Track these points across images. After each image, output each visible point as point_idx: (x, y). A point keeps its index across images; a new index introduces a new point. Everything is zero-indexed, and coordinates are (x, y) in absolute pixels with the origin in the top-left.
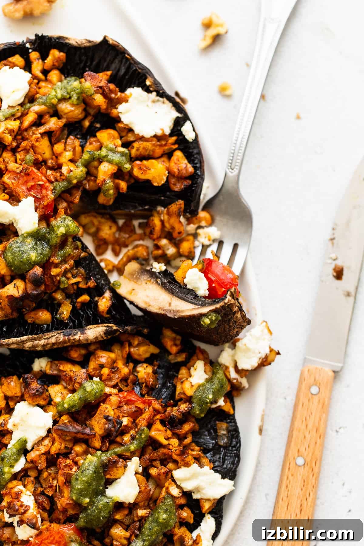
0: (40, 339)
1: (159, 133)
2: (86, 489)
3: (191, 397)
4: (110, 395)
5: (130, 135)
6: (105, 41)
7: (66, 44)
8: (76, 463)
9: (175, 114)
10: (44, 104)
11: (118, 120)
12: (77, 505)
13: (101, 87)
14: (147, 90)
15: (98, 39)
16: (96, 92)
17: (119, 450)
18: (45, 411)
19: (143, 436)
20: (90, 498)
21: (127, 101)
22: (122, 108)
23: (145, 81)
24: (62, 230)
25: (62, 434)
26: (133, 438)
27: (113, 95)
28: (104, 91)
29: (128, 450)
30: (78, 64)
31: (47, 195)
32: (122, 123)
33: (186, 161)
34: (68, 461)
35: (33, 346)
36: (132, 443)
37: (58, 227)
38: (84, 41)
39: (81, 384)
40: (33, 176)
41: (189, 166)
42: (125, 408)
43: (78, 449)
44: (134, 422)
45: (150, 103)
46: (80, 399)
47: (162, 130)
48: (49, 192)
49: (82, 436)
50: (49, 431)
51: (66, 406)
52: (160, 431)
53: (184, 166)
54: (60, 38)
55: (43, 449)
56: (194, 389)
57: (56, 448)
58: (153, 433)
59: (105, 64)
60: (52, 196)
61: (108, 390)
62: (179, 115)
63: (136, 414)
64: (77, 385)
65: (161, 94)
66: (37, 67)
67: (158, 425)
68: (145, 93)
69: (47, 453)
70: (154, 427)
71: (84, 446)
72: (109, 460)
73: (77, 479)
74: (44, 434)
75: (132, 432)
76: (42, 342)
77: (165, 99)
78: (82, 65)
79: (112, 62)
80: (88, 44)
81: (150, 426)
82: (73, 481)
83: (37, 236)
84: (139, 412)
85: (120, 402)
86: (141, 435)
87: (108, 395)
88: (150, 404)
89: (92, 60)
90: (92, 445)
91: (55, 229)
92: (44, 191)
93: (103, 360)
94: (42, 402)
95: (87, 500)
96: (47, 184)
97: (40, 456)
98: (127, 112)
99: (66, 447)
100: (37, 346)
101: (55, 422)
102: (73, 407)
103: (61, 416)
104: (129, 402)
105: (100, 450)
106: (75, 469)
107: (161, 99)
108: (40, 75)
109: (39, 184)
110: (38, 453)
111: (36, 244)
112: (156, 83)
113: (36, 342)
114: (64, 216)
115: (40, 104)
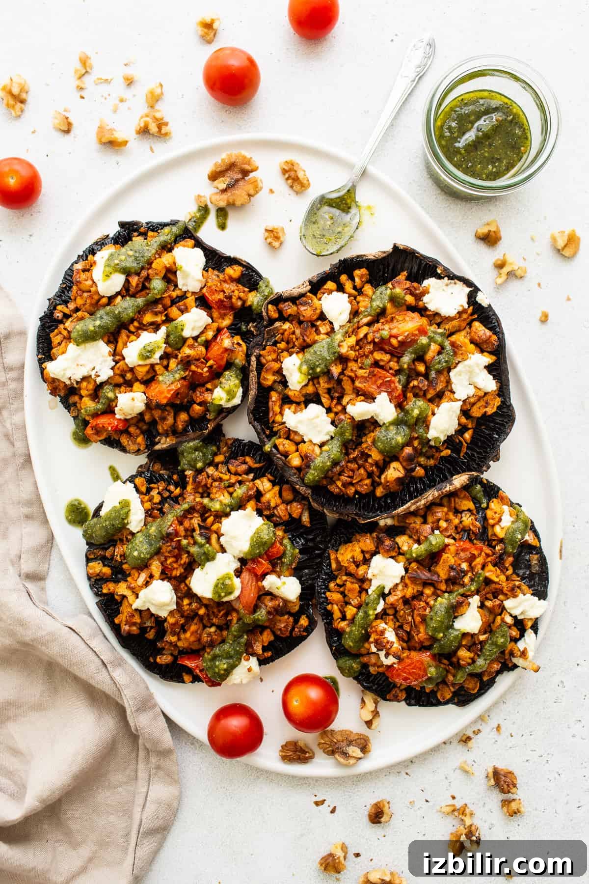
0: (420, 500)
1: (461, 309)
2: (440, 627)
3: (503, 539)
4: (449, 545)
5: (437, 318)
6: (395, 248)
7: (366, 260)
8: (427, 604)
9: (468, 290)
10: (369, 315)
11: (426, 309)
12: (434, 639)
13: (407, 289)
14: (439, 277)
15: (389, 248)
16: (406, 294)
17: (461, 591)
18: (396, 561)
19: (481, 578)
20: (444, 633)
21: (428, 293)
22: (426, 299)
23: (436, 271)
24: (416, 412)
25: (414, 580)
26: (472, 580)
27: (417, 292)
28: (411, 291)
29: (469, 590)
30: (378, 273)
31: (396, 387)
32: (430, 311)
33: (484, 328)
34: (423, 604)
35: (417, 507)
36: (471, 585)
37: (413, 410)
38: (380, 254)
39: (426, 538)
40: (380, 375)
41: (487, 331)
42: (462, 554)
43: (428, 591)
44: (470, 565)
45: (445, 288)
46: (426, 550)
47: (462, 306)
48: (397, 384)
49: (430, 581)
50: (402, 578)
51: (414, 555)
52: (491, 571)
53: (483, 332)
54: (358, 257)
55: (399, 594)
56: (504, 531)
57: (410, 592)
58: (487, 574)
59: (399, 266)
60: (400, 387)
61: (447, 541)
62: (471, 289)
63: (471, 559)
64: (422, 538)
65: (452, 277)
66: (348, 286)
67: (490, 567)
68: (439, 281)
69: (404, 597)
70: (487, 569)
71: (432, 589)
72: (457, 602)
73: (432, 619)
74: (398, 581)
75: (470, 574)
76: (423, 502)
77: (456, 281)
78: (381, 273)
79: (404, 262)
80: (384, 255)
81: (483, 568)
82: (428, 620)
83: (397, 423)
84: (473, 557)
85: (457, 550)
86: (479, 577)
87: (447, 546)
88: (481, 550)
89: (388, 266)
90: (439, 587)
91: (410, 412)
92: (392, 385)
93: (440, 515)
94: (394, 554)
95: (441, 635)
96: (393, 378)
97: (398, 600)
98: (431, 301)
99: (418, 591)
100: (420, 506)
101: (406, 570)
102: (420, 556)
103: (410, 564)
104: (463, 550)
105: (446, 592)
106: (428, 610)
107: (453, 281)
108: (354, 292)
109: (388, 381)
110: (396, 598)
111: (398, 428)
112: (446, 269)
113: (418, 504)
114: (414, 399)
115: (365, 316)
